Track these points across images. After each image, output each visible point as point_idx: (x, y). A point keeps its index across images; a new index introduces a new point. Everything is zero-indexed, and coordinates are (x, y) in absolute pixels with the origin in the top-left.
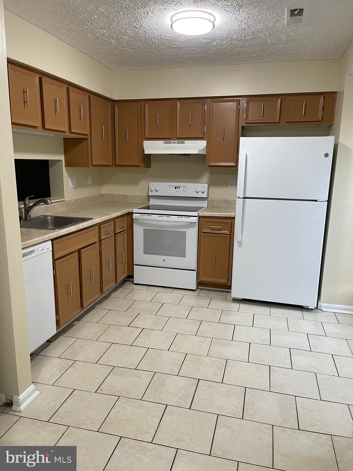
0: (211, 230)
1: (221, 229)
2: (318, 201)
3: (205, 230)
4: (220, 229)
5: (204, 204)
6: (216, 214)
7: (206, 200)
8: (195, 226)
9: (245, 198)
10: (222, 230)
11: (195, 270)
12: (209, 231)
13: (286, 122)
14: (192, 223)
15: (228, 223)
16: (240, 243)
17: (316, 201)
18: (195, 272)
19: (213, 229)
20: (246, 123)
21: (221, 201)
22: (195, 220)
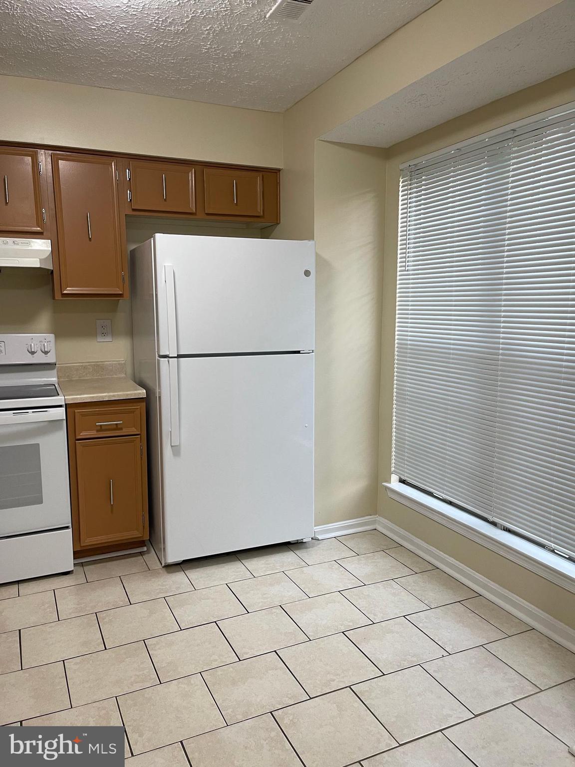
0: (98, 431)
1: (119, 426)
2: (301, 352)
3: (84, 434)
4: (117, 428)
5: (51, 378)
6: (106, 396)
7: (53, 369)
8: (61, 428)
9: (179, 356)
10: (121, 429)
11: (67, 528)
12: (93, 433)
13: (206, 214)
14: (54, 423)
15: (132, 412)
16: (176, 450)
17: (298, 352)
18: (70, 530)
19: (101, 429)
20: (134, 210)
21: (85, 368)
22: (60, 413)
